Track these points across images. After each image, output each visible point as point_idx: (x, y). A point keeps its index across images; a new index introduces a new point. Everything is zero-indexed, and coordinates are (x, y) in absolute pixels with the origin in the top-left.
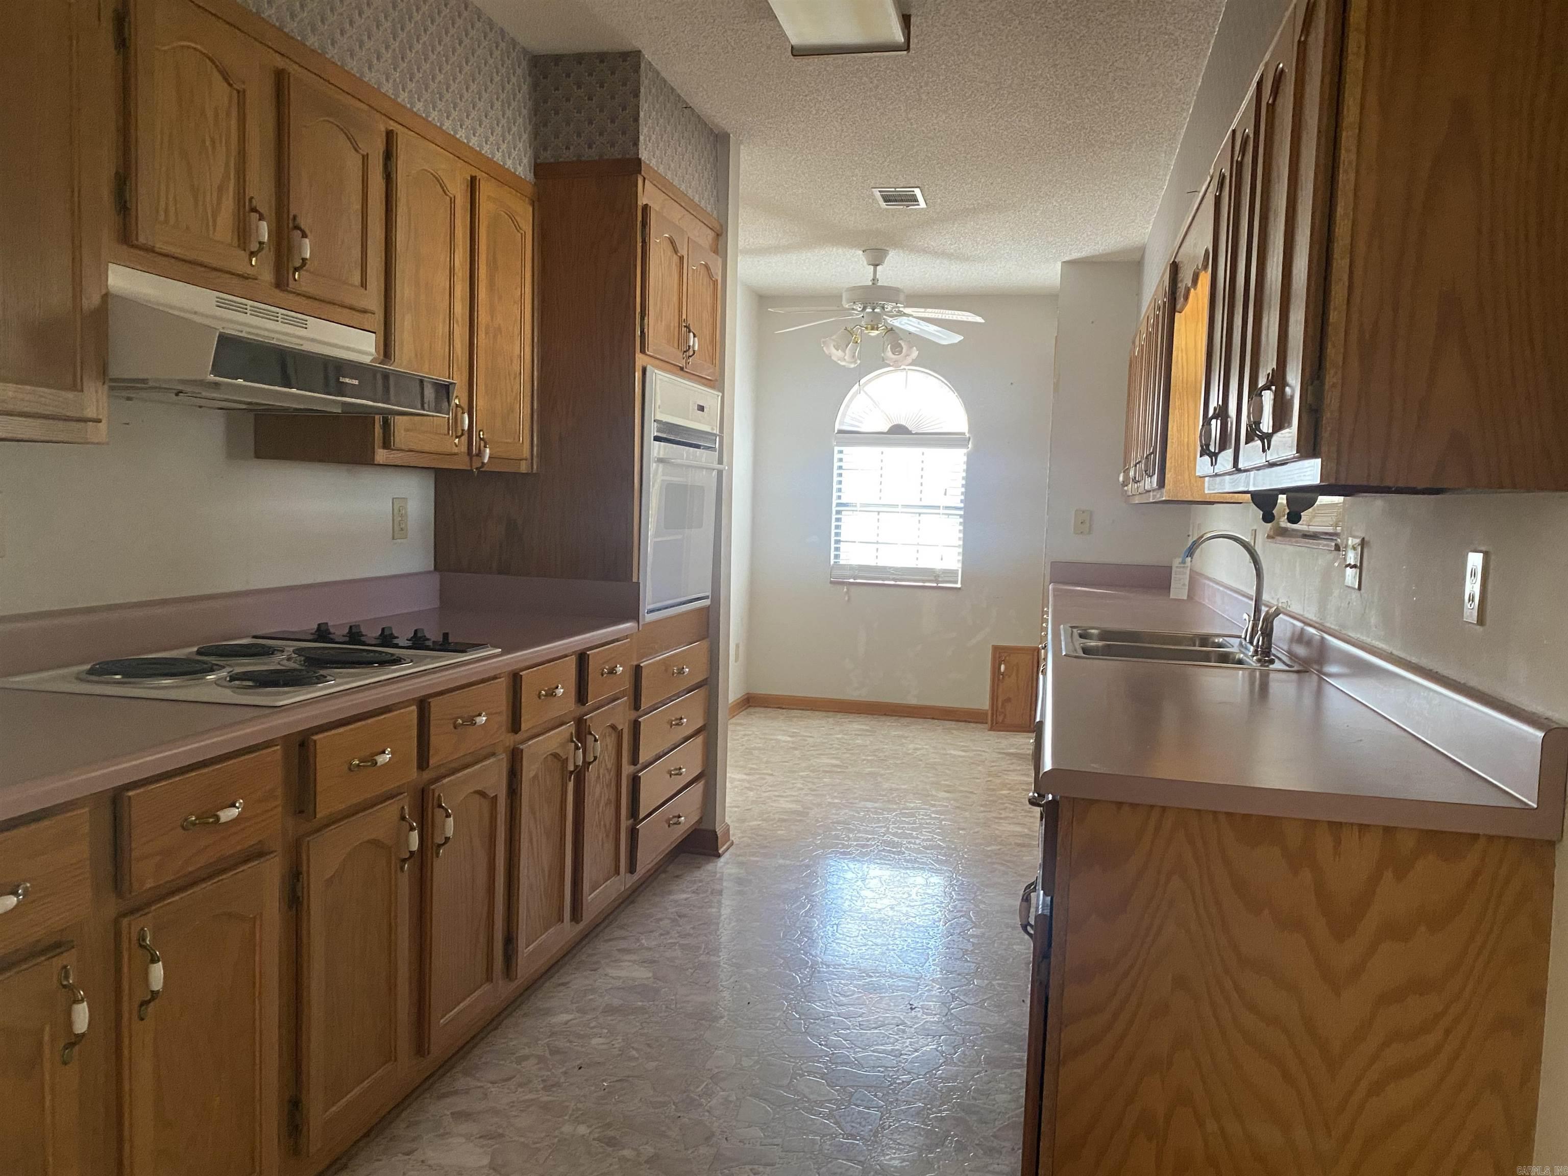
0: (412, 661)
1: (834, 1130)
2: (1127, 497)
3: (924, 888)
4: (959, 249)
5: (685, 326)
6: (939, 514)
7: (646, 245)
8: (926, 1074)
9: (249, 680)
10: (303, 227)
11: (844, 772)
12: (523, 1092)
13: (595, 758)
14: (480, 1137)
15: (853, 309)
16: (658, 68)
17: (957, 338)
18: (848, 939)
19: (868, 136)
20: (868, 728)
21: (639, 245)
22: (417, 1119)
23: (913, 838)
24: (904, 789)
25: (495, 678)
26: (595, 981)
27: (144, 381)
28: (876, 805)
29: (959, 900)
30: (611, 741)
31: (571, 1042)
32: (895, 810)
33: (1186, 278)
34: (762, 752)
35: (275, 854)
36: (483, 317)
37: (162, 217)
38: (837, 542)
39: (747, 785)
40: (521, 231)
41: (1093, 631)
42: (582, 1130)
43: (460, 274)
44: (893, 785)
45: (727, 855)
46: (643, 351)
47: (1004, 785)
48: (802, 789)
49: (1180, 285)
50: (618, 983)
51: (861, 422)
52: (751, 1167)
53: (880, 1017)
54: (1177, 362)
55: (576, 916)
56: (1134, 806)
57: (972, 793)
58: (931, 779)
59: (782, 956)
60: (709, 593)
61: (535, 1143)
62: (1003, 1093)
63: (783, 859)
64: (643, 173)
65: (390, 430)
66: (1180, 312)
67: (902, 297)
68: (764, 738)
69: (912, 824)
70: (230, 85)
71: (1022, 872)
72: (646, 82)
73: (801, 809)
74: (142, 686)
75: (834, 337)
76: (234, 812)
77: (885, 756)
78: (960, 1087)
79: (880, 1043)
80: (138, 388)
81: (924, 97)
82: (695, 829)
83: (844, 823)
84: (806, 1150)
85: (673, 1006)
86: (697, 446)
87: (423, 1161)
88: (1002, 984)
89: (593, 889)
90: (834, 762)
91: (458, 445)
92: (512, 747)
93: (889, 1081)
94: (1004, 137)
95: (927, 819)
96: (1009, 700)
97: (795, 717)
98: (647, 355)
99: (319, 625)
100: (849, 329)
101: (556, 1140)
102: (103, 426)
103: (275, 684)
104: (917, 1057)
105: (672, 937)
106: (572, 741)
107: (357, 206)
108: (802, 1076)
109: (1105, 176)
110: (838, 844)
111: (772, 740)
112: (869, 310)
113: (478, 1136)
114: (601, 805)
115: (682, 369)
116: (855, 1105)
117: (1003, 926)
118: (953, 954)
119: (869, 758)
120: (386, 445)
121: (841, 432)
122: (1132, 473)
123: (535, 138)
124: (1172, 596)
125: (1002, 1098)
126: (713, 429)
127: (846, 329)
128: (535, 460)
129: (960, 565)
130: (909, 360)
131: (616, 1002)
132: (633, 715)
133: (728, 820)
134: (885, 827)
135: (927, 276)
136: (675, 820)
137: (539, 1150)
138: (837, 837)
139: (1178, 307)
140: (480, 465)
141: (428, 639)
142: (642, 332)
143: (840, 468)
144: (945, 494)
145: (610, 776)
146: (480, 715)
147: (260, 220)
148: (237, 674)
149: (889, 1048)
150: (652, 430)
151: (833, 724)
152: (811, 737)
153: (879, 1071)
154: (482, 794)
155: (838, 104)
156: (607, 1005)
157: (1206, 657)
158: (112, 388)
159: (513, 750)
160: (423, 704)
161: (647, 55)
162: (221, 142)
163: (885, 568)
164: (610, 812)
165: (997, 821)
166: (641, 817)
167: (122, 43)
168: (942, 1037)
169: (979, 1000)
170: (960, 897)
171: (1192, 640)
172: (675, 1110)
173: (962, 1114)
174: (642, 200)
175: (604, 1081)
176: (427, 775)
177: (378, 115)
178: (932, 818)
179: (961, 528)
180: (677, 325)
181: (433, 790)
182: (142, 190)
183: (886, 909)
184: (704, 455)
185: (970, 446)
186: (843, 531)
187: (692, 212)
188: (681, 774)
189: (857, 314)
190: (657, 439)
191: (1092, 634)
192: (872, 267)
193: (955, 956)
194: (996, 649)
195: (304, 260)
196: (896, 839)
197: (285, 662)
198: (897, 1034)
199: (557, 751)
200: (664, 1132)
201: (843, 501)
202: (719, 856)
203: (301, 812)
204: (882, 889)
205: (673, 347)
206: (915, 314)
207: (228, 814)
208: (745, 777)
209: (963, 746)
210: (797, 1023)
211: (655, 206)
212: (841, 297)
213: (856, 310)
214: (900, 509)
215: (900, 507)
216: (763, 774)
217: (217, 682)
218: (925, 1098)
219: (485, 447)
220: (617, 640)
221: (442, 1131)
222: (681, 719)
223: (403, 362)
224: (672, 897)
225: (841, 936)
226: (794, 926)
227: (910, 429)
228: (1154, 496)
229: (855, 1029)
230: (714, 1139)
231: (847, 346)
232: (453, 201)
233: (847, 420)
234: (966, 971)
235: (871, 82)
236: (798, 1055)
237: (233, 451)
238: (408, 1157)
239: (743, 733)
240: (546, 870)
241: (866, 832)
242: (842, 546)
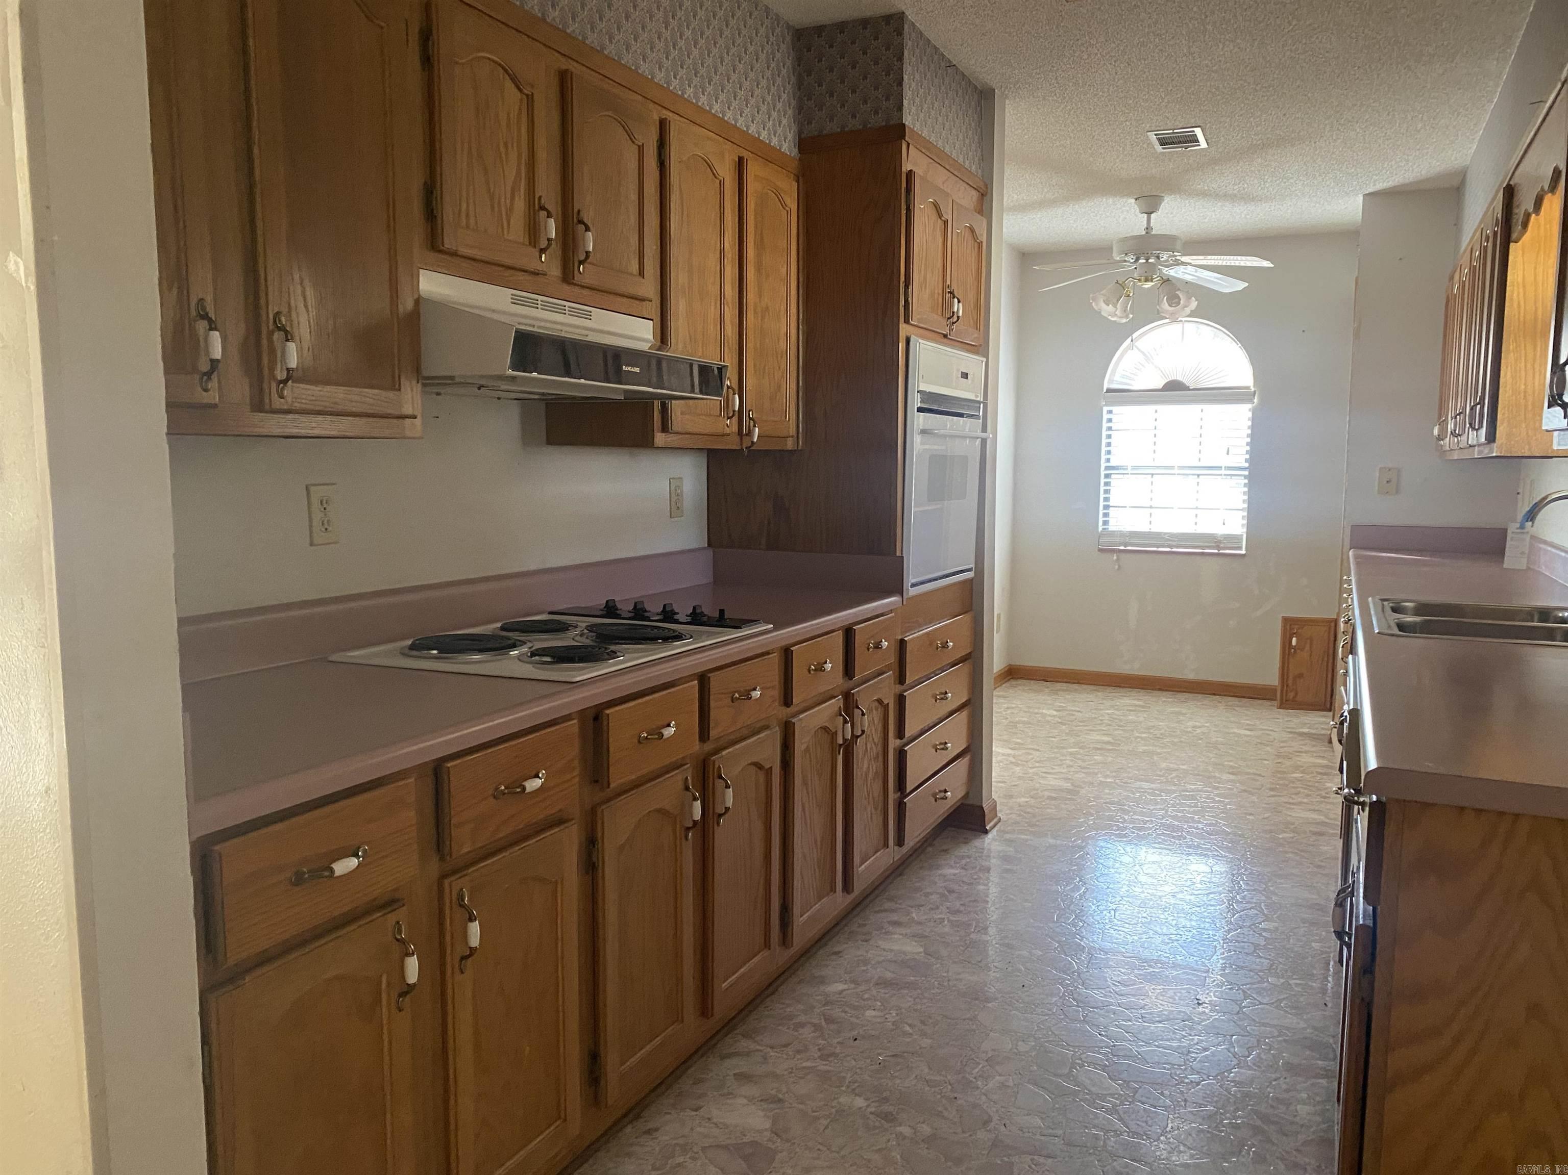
0: (691, 637)
1: (1118, 1127)
2: (1442, 452)
3: (1209, 876)
4: (1244, 189)
5: (949, 292)
6: (1221, 475)
7: (911, 213)
8: (1217, 1076)
9: (547, 656)
10: (585, 220)
11: (1116, 750)
12: (801, 1059)
13: (863, 732)
14: (762, 1100)
15: (1125, 261)
16: (922, 28)
17: (1241, 285)
18: (1127, 926)
19: (1145, 76)
20: (1141, 703)
21: (904, 212)
22: (703, 1076)
23: (1194, 821)
24: (1184, 769)
25: (768, 653)
26: (867, 952)
27: (452, 378)
28: (1153, 786)
29: (1248, 890)
30: (877, 715)
31: (846, 1012)
32: (1174, 792)
33: (1525, 202)
34: (1027, 726)
35: (574, 821)
36: (751, 296)
37: (464, 223)
38: (1107, 507)
39: (1014, 760)
40: (787, 208)
41: (1407, 604)
42: (860, 1102)
43: (730, 256)
44: (1172, 766)
45: (994, 831)
46: (907, 321)
47: (1297, 768)
48: (1072, 766)
49: (1516, 211)
50: (890, 956)
51: (1133, 380)
52: (1031, 1157)
53: (1164, 1010)
54: (1512, 299)
55: (847, 887)
56: (1478, 811)
57: (1260, 775)
58: (1212, 760)
59: (1057, 939)
60: (972, 566)
61: (814, 1112)
62: (1304, 1104)
63: (1055, 838)
64: (907, 138)
65: (668, 413)
66: (1516, 242)
67: (1179, 245)
68: (1029, 712)
69: (1193, 807)
70: (520, 90)
71: (1320, 863)
72: (910, 43)
73: (1071, 788)
74: (454, 661)
75: (1104, 292)
76: (537, 783)
77: (1161, 734)
78: (1256, 1093)
79: (1165, 1038)
80: (446, 384)
81: (1209, 27)
82: (962, 804)
83: (1119, 803)
84: (1089, 1145)
85: (946, 984)
86: (961, 415)
87: (709, 1119)
88: (1300, 984)
89: (862, 863)
90: (1106, 739)
91: (731, 426)
92: (785, 719)
93: (1176, 1080)
94: (1300, 61)
95: (1211, 802)
96: (1301, 676)
97: (1059, 690)
98: (912, 325)
99: (607, 602)
100: (1121, 282)
101: (833, 1110)
102: (418, 422)
103: (571, 660)
104: (1206, 1056)
105: (941, 913)
106: (841, 715)
107: (634, 197)
108: (1082, 1066)
109: (1421, 94)
110: (1112, 826)
111: (1037, 713)
112: (1142, 261)
113: (760, 1099)
114: (869, 780)
115: (945, 336)
116: (1139, 1101)
117: (1299, 920)
118: (1243, 948)
119: (1144, 735)
120: (665, 429)
121: (1109, 391)
122: (1450, 426)
123: (799, 113)
124: (1505, 566)
125: (1303, 1110)
126: (977, 396)
127: (1117, 283)
128: (800, 436)
129: (1245, 530)
130: (1188, 311)
131: (889, 975)
132: (898, 688)
133: (994, 796)
134: (1163, 809)
135: (1206, 220)
136: (942, 795)
137: (818, 1118)
138: (1111, 818)
139: (1514, 236)
140: (750, 444)
141: (705, 615)
142: (906, 301)
143: (1110, 429)
144: (1228, 453)
145: (877, 749)
146: (755, 689)
147: (548, 217)
148: (537, 650)
149: (1175, 1044)
150: (916, 401)
151: (1103, 699)
152: (1079, 711)
153: (1165, 1067)
154: (758, 766)
155: (1113, 45)
156: (880, 978)
157: (1550, 634)
158: (424, 385)
159: (786, 722)
160: (703, 679)
161: (910, 15)
162: (512, 146)
163: (1159, 534)
164: (877, 787)
165: (1288, 806)
166: (908, 791)
167: (427, 61)
168: (1234, 1037)
169: (1275, 999)
170: (1248, 888)
171: (1530, 614)
172: (952, 1091)
173: (1259, 1123)
174: (906, 167)
175: (879, 1054)
176: (708, 747)
177: (651, 105)
178: (1214, 801)
179: (1246, 489)
180: (941, 292)
181: (714, 762)
182: (447, 198)
183: (1168, 897)
184: (968, 425)
185: (1256, 401)
186: (1112, 496)
187: (956, 173)
188: (947, 748)
189: (1131, 266)
190: (920, 410)
191: (1406, 607)
192: (1146, 216)
193: (1246, 951)
194: (1286, 620)
195: (587, 253)
196: (1176, 823)
197: (578, 638)
198: (1184, 1030)
199: (827, 724)
200: (941, 1112)
201: (1112, 464)
202: (986, 832)
203: (596, 781)
204: (1163, 875)
205: (937, 314)
206: (1193, 262)
207: (533, 784)
208: (1010, 751)
209: (1248, 725)
210: (1074, 1010)
211: (919, 171)
212: (1111, 248)
213: (1129, 262)
214: (1176, 471)
215: (1176, 468)
216: (1027, 749)
217: (521, 658)
218: (1216, 1102)
219: (755, 426)
220: (882, 615)
221: (725, 1091)
222: (946, 693)
223: (678, 348)
224: (940, 872)
225: (1119, 923)
226: (1069, 909)
227: (1188, 385)
228: (1480, 452)
229: (1137, 1021)
230: (992, 1125)
231: (1118, 300)
232: (722, 184)
233: (1117, 377)
234: (1258, 967)
235: (1150, 18)
236: (1077, 1044)
237: (527, 439)
238: (694, 1113)
239: (1006, 706)
240: (819, 840)
241: (1142, 814)
242: (1111, 511)
